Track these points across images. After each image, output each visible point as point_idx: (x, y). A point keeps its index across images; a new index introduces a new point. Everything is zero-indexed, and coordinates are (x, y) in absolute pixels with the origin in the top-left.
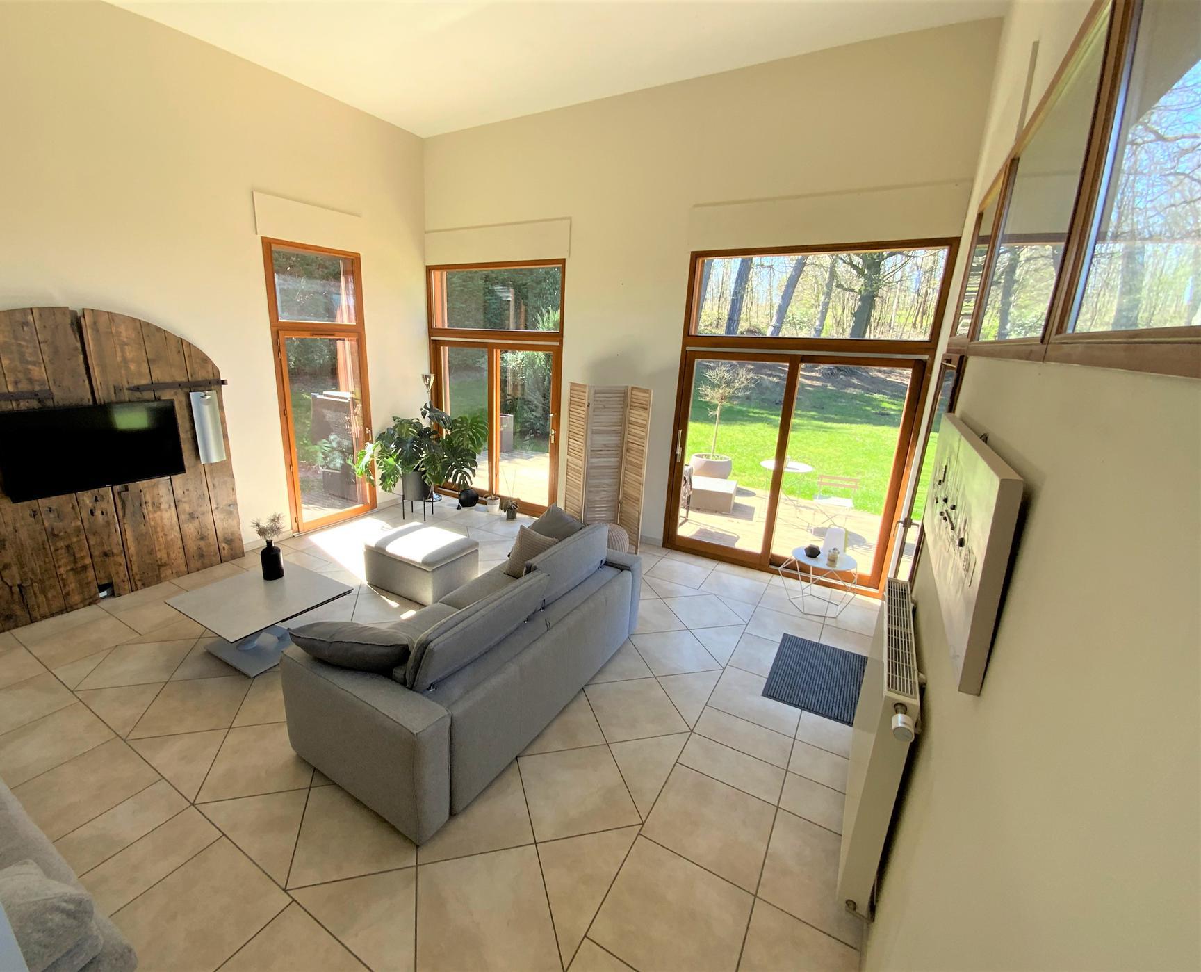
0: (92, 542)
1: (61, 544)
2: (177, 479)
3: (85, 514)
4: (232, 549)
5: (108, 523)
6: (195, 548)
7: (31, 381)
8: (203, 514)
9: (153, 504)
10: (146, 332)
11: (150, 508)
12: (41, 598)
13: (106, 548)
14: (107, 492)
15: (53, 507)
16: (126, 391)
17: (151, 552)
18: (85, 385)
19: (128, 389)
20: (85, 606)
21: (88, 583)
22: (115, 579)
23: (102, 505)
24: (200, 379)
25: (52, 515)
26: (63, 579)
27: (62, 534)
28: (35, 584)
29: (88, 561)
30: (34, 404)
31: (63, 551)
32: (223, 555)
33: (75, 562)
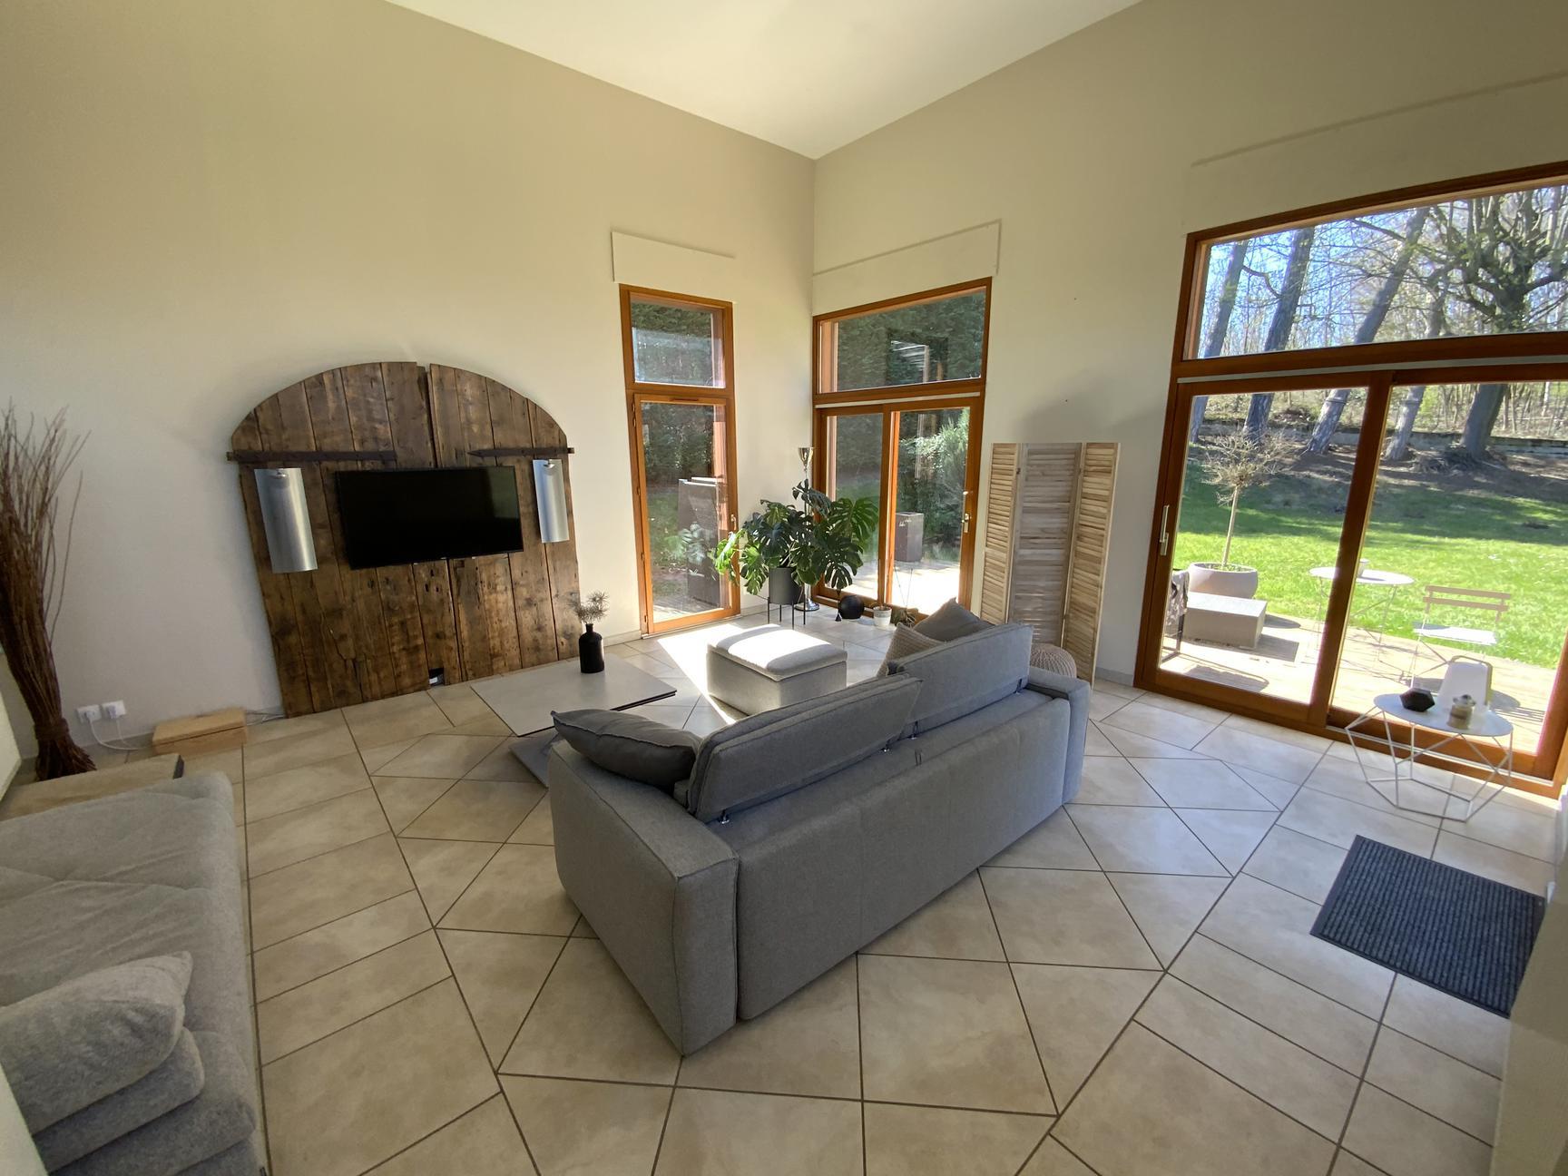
0: (425, 621)
1: (396, 620)
2: (516, 557)
3: (421, 588)
4: (571, 645)
5: (442, 601)
6: (531, 639)
7: (376, 439)
8: (542, 600)
9: (489, 584)
10: (492, 389)
11: (485, 589)
12: (374, 677)
13: (439, 629)
14: (443, 567)
15: (390, 579)
16: (467, 455)
17: (484, 639)
18: (427, 448)
19: (470, 454)
20: (415, 691)
21: (420, 666)
22: (446, 666)
23: (437, 581)
24: (544, 446)
25: (388, 587)
26: (395, 659)
27: (397, 608)
28: (368, 661)
29: (420, 641)
30: (378, 466)
31: (396, 627)
32: (561, 651)
33: (408, 641)
